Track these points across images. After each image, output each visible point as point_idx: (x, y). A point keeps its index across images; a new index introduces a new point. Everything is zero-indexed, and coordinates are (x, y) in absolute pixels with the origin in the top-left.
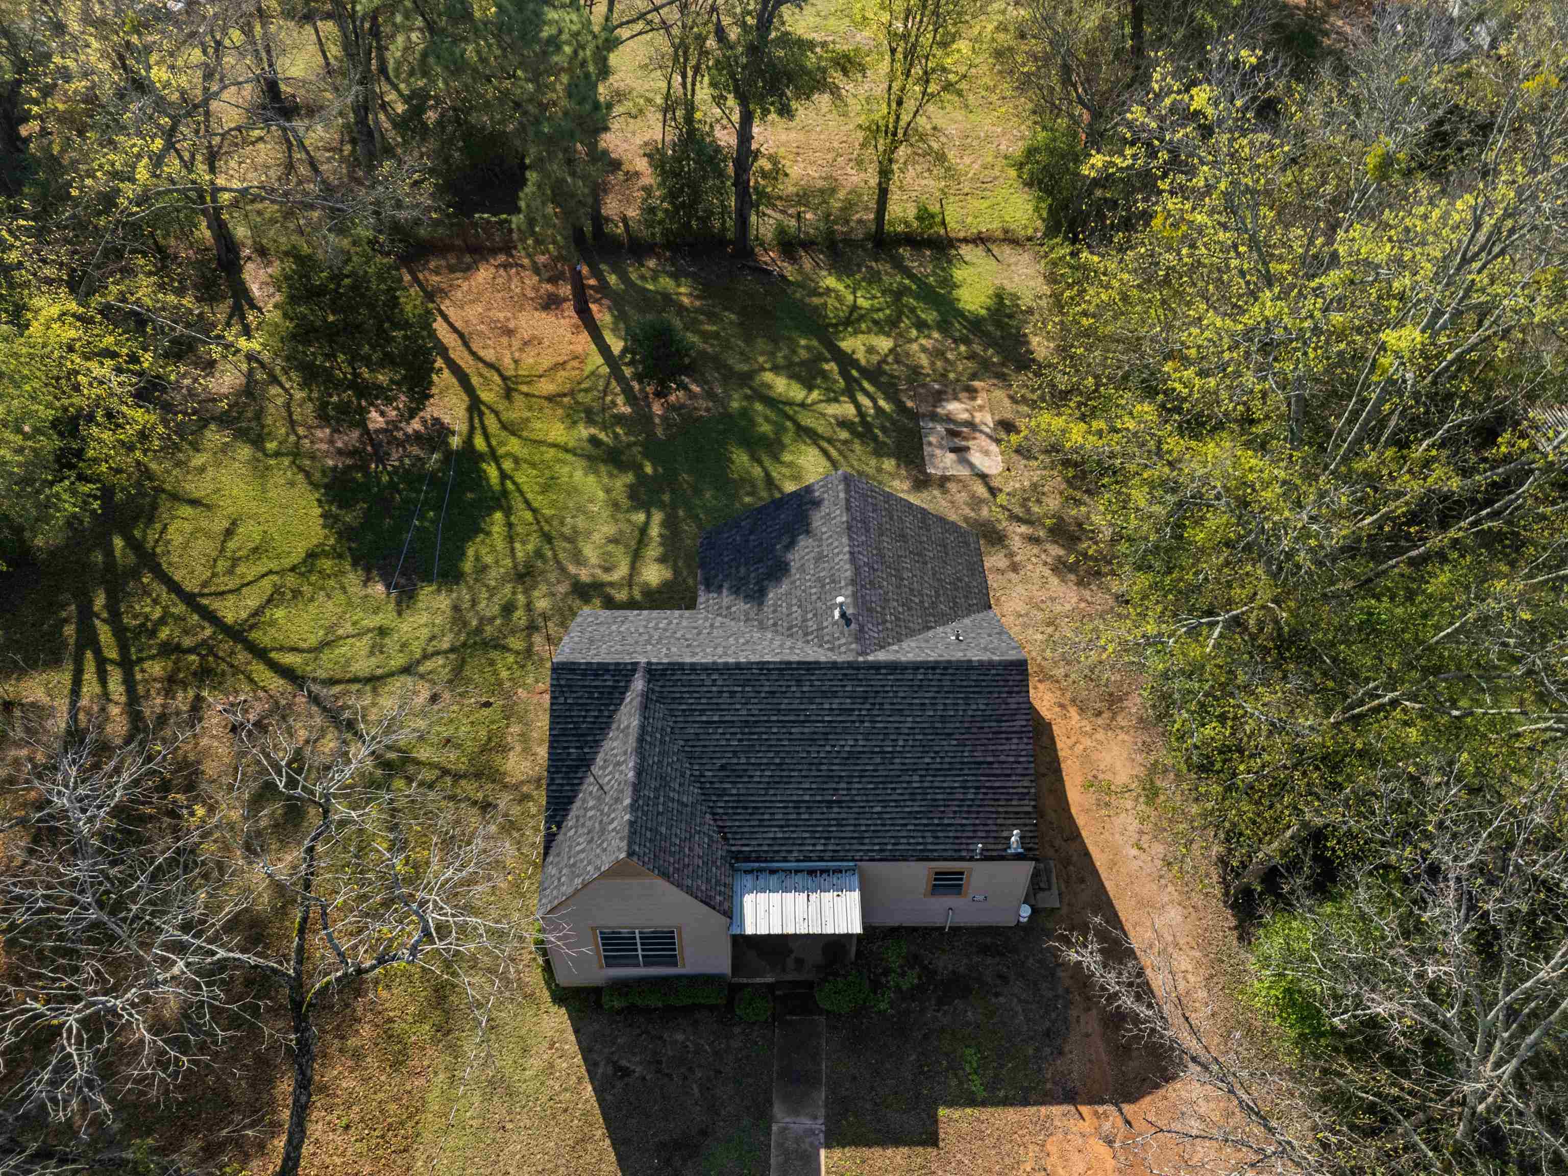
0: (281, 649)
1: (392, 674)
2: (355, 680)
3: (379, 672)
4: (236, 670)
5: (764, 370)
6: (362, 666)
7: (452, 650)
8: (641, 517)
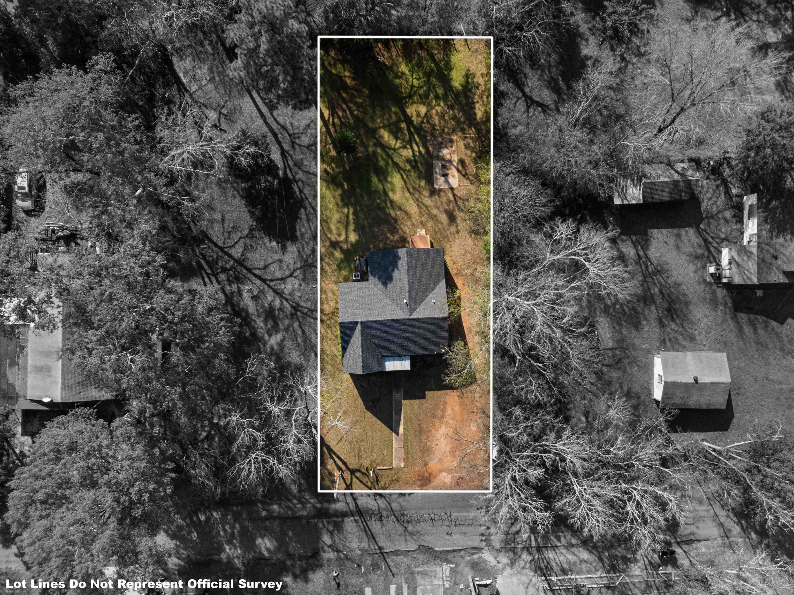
0: (255, 269)
1: (287, 277)
2: (278, 279)
3: (283, 276)
4: (245, 277)
5: (380, 127)
6: (279, 274)
7: (301, 267)
8: (346, 210)
